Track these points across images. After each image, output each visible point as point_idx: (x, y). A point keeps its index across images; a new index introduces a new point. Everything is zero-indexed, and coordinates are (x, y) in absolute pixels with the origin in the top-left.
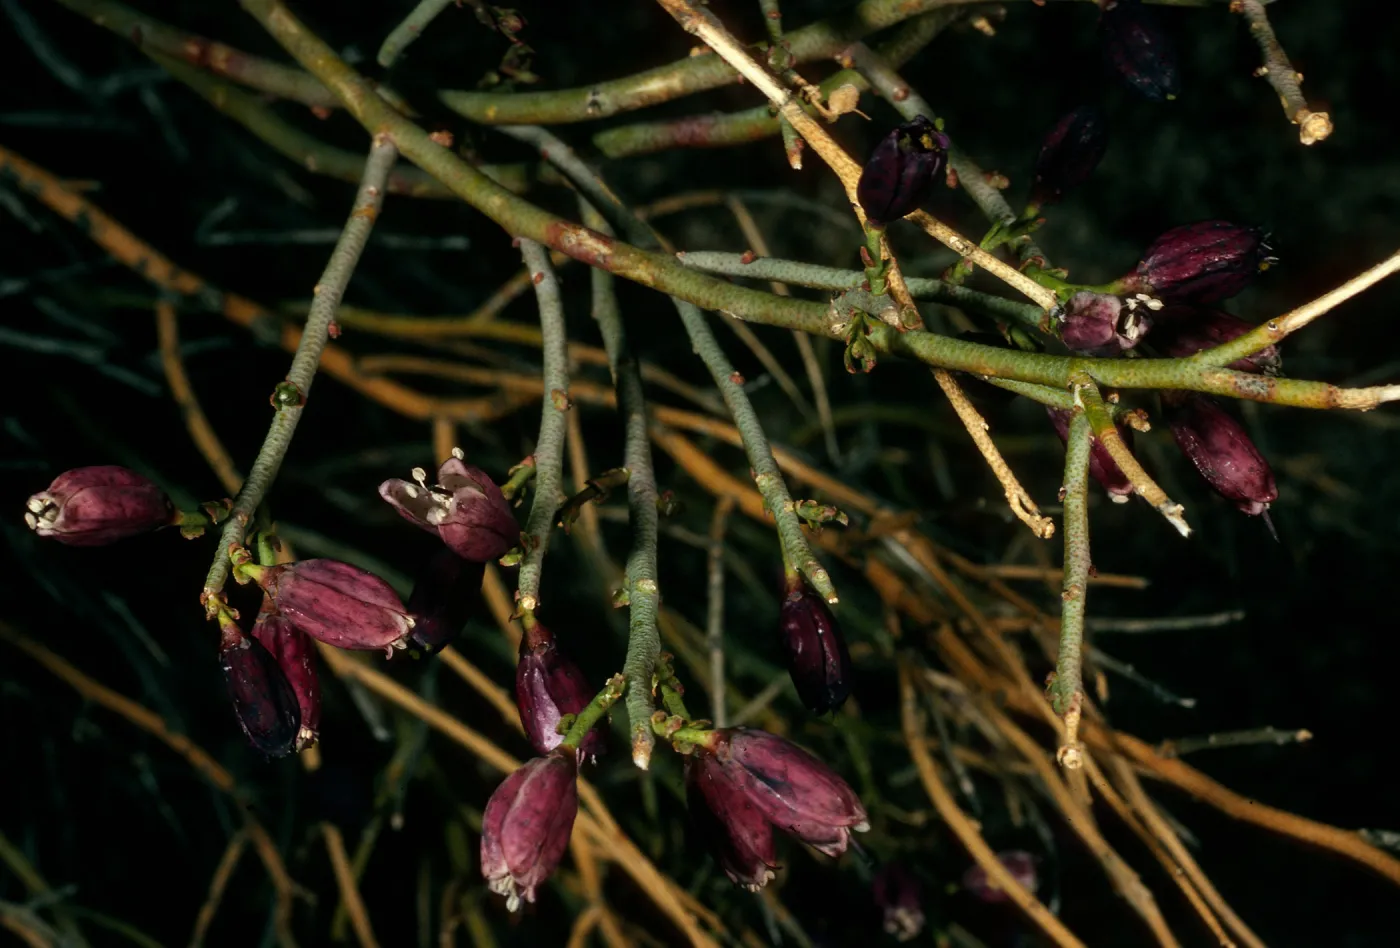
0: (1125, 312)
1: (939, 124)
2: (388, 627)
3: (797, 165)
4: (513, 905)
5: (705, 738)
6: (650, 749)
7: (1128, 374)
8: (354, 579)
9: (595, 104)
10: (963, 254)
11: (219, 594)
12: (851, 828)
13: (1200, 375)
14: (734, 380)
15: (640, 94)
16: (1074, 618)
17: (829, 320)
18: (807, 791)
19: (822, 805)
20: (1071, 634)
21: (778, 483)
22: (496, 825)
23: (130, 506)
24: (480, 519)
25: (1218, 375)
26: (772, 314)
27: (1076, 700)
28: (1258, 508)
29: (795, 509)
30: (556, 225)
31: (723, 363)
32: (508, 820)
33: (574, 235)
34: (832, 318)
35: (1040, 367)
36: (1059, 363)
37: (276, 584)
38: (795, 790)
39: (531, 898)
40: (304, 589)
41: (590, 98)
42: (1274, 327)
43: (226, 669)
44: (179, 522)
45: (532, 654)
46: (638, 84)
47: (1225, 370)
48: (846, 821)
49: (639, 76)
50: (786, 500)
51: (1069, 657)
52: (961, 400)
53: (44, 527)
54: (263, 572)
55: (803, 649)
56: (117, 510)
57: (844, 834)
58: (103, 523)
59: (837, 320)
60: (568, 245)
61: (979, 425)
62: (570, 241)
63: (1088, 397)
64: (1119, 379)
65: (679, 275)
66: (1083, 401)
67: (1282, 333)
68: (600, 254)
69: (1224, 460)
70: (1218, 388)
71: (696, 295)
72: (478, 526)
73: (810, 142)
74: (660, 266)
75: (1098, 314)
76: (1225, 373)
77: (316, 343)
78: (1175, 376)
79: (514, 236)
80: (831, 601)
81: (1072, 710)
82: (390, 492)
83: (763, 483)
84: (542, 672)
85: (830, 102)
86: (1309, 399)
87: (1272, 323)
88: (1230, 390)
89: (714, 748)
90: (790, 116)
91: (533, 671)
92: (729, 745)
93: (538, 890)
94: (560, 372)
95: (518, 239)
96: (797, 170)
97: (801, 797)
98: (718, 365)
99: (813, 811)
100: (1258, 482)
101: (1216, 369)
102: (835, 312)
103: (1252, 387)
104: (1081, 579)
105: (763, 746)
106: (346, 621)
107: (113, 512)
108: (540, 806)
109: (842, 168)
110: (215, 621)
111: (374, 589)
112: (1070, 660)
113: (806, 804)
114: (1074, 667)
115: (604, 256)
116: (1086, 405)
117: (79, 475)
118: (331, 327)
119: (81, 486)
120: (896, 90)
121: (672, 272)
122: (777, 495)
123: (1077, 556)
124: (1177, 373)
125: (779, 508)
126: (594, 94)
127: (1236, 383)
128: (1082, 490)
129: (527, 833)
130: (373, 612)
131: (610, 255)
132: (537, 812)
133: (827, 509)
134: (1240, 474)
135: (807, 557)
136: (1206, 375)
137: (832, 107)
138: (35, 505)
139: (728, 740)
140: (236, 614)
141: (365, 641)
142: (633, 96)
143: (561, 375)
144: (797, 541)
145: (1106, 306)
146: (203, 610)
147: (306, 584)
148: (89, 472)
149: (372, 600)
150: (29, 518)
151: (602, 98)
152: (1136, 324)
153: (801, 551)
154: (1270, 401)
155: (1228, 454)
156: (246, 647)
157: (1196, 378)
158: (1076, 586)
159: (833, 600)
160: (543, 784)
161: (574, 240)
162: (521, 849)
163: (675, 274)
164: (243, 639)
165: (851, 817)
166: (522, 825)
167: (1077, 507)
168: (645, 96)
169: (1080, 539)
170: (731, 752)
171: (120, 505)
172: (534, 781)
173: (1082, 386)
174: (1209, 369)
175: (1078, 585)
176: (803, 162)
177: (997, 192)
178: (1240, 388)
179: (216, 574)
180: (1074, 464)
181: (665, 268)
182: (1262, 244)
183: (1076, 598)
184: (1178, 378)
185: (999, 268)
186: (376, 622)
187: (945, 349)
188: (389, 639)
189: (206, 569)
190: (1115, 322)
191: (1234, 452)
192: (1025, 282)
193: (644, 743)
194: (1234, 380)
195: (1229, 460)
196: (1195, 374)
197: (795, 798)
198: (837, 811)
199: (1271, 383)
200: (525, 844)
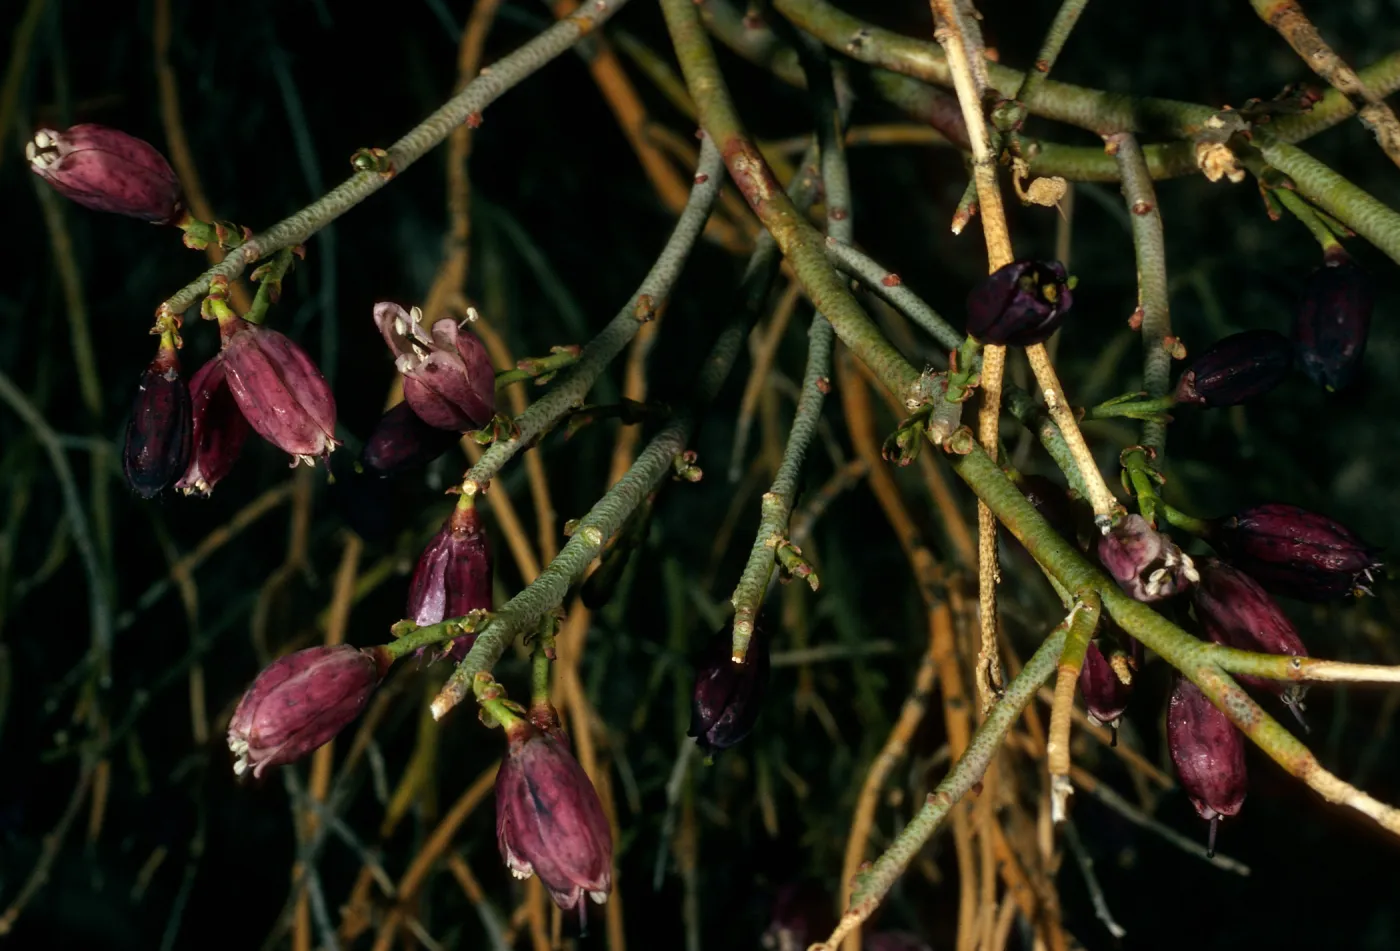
0: (1158, 563)
1: (1072, 282)
2: (304, 439)
3: (957, 229)
4: (239, 768)
5: (509, 723)
6: (456, 701)
7: (1136, 621)
8: (305, 375)
9: (858, 43)
10: (1051, 411)
11: (176, 315)
12: (587, 893)
13: (1199, 666)
14: (820, 385)
15: (907, 59)
16: (925, 824)
17: (910, 391)
18: (564, 834)
19: (569, 855)
20: (911, 838)
21: (781, 511)
22: (266, 688)
23: (134, 187)
24: (446, 390)
25: (1215, 677)
26: (866, 351)
27: (866, 905)
28: (1209, 814)
29: (777, 547)
30: (738, 141)
31: (822, 361)
32: (280, 690)
33: (746, 161)
34: (913, 391)
35: (1062, 561)
36: (1082, 569)
37: (231, 337)
38: (554, 825)
39: (257, 773)
40: (250, 358)
41: (857, 35)
42: (1297, 665)
43: (142, 388)
44: (184, 227)
45: (450, 534)
46: (908, 47)
47: (1227, 677)
48: (586, 884)
49: (913, 41)
50: (775, 532)
51: (893, 858)
52: (988, 540)
53: (39, 163)
54: (228, 319)
55: (716, 677)
56: (116, 186)
57: (578, 893)
58: (97, 191)
59: (916, 396)
60: (736, 168)
61: (993, 574)
62: (739, 165)
63: (1080, 620)
64: (1124, 620)
65: (812, 260)
66: (1074, 622)
67: (1301, 676)
68: (758, 194)
69: (1204, 751)
70: (1207, 690)
71: (814, 289)
72: (441, 395)
73: (983, 214)
74: (801, 240)
75: (1132, 550)
76: (1222, 679)
77: (446, 124)
78: (1175, 652)
79: (701, 126)
80: (734, 659)
81: (856, 912)
82: (385, 314)
83: (768, 502)
84: (450, 554)
85: (1032, 186)
86: (1281, 756)
87: (1298, 661)
88: (1217, 696)
89: (511, 737)
90: (981, 178)
91: (442, 550)
92: (524, 744)
93: (265, 770)
94: (663, 280)
95: (704, 131)
96: (954, 233)
97: (556, 835)
98: (816, 361)
99: (558, 855)
100: (1222, 791)
101: (1218, 670)
102: (918, 387)
103: (1238, 710)
104: (958, 791)
105: (551, 767)
106: (270, 410)
107: (112, 186)
108: (317, 694)
109: (997, 258)
110: (157, 338)
111: (315, 396)
112: (891, 862)
113: (557, 845)
114: (890, 872)
115: (761, 199)
116: (1073, 627)
117: (100, 134)
118: (472, 116)
119: (97, 146)
120: (1140, 201)
121: (808, 253)
122: (771, 523)
123: (969, 765)
124: (1179, 651)
125: (763, 536)
126: (864, 34)
127: (1226, 696)
128: (1018, 705)
129: (287, 712)
130: (300, 419)
131: (765, 200)
132: (309, 699)
133: (803, 564)
134: (1209, 773)
135: (748, 602)
136: (1203, 669)
137: (1030, 191)
138: (42, 140)
139: (526, 740)
140: (180, 342)
141: (278, 439)
142: (896, 57)
143: (662, 284)
144: (752, 580)
145: (1143, 548)
146: (153, 321)
147: (257, 355)
148: (111, 137)
149: (306, 405)
150: (30, 150)
151: (867, 41)
152: (1161, 582)
153: (748, 592)
154: (1247, 734)
155: (1210, 748)
156: (169, 379)
157: (1193, 666)
158: (946, 794)
159: (737, 659)
160: (334, 676)
161: (743, 166)
162: (272, 724)
163: (809, 257)
164: (171, 370)
165: (591, 882)
166: (287, 702)
167: (1002, 719)
168: (906, 64)
169: (984, 751)
170: (521, 752)
171: (123, 183)
172: (329, 667)
173: (1084, 606)
174: (1210, 666)
175: (951, 794)
176: (965, 230)
177: (1168, 359)
178: (1227, 703)
179: (184, 296)
180: (1028, 675)
181: (804, 244)
182: (1366, 571)
183: (940, 806)
184: (1177, 655)
185: (1077, 445)
186: (295, 427)
187: (993, 486)
188: (301, 450)
189: (182, 284)
190: (1141, 568)
191: (1215, 750)
192: (1092, 474)
193: (453, 693)
194: (1226, 691)
195: (1206, 753)
196: (1194, 662)
197: (550, 831)
198: (581, 870)
199: (1258, 717)
200: (278, 721)
